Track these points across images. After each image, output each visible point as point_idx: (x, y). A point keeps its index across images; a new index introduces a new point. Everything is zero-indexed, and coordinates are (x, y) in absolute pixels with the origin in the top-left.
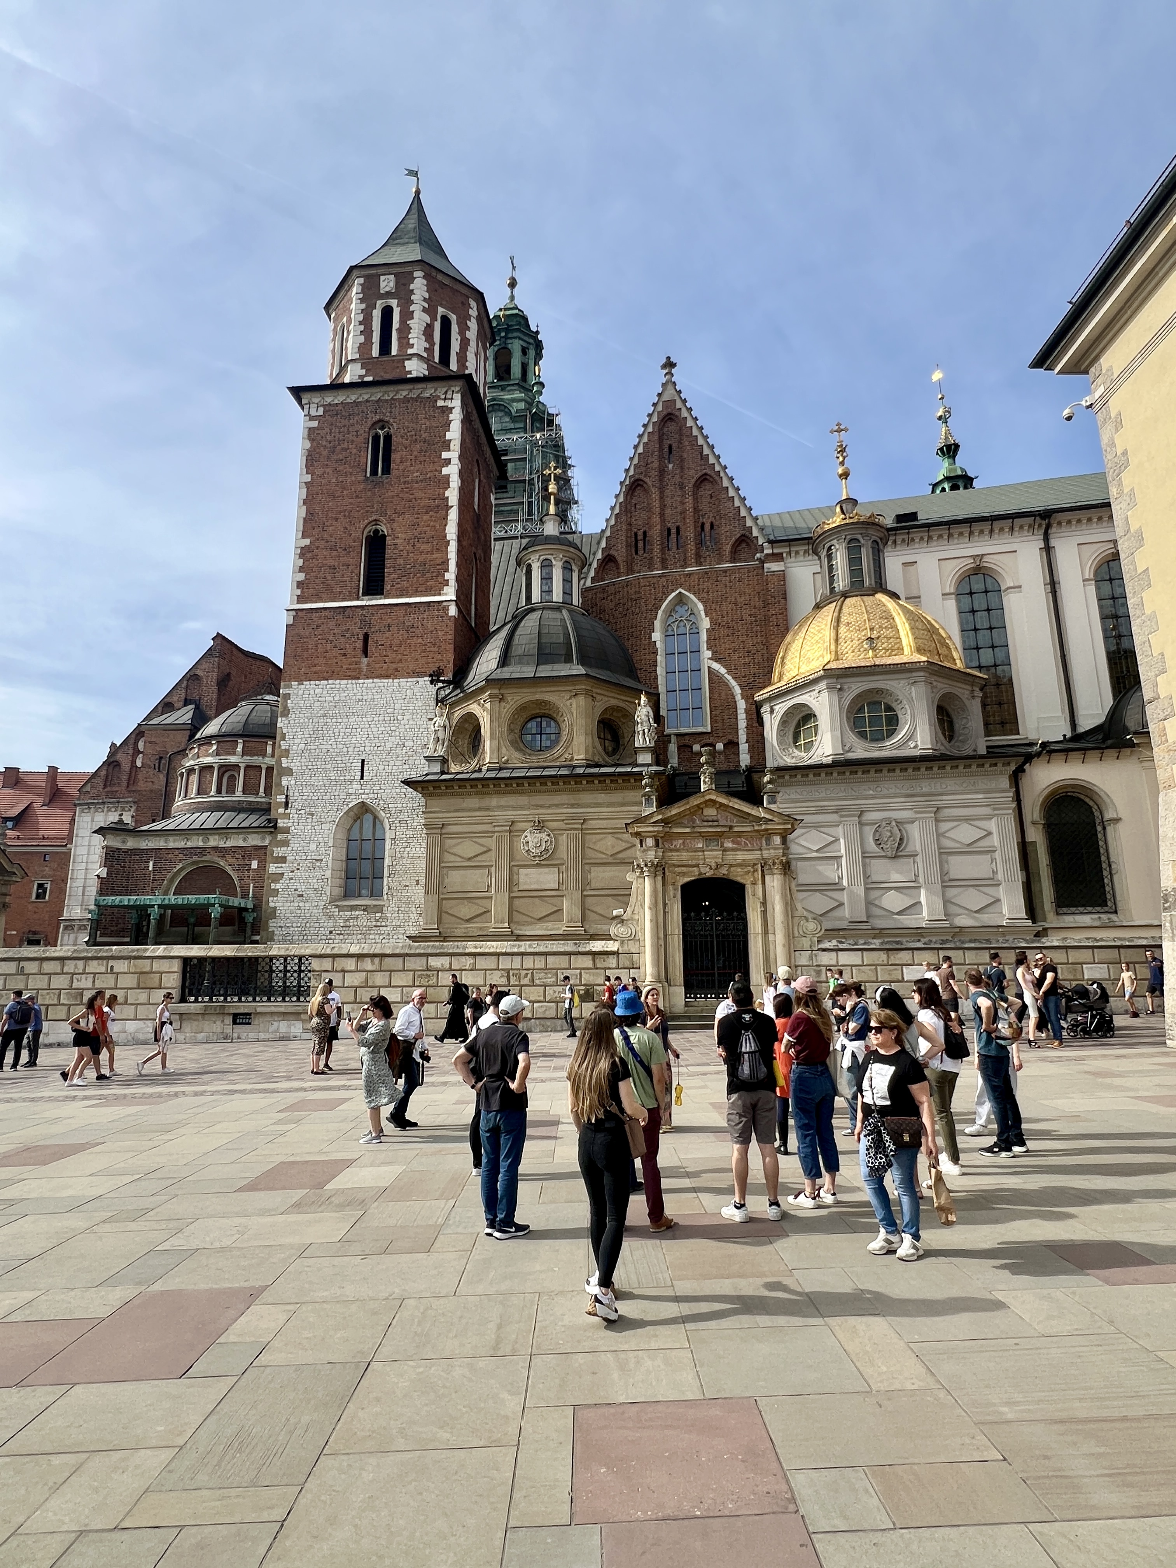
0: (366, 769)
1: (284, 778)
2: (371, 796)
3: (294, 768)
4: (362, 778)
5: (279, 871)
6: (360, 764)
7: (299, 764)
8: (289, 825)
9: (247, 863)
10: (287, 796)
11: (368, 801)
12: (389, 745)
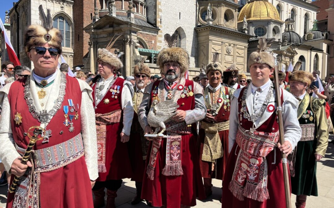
0: (181, 16)
1: (160, 13)
2: (182, 25)
3: (163, 10)
4: (180, 19)
5: (160, 45)
6: (179, 14)
7: (164, 9)
8: (162, 30)
9: (151, 41)
10: (161, 20)
11: (181, 27)
12: (186, 10)
